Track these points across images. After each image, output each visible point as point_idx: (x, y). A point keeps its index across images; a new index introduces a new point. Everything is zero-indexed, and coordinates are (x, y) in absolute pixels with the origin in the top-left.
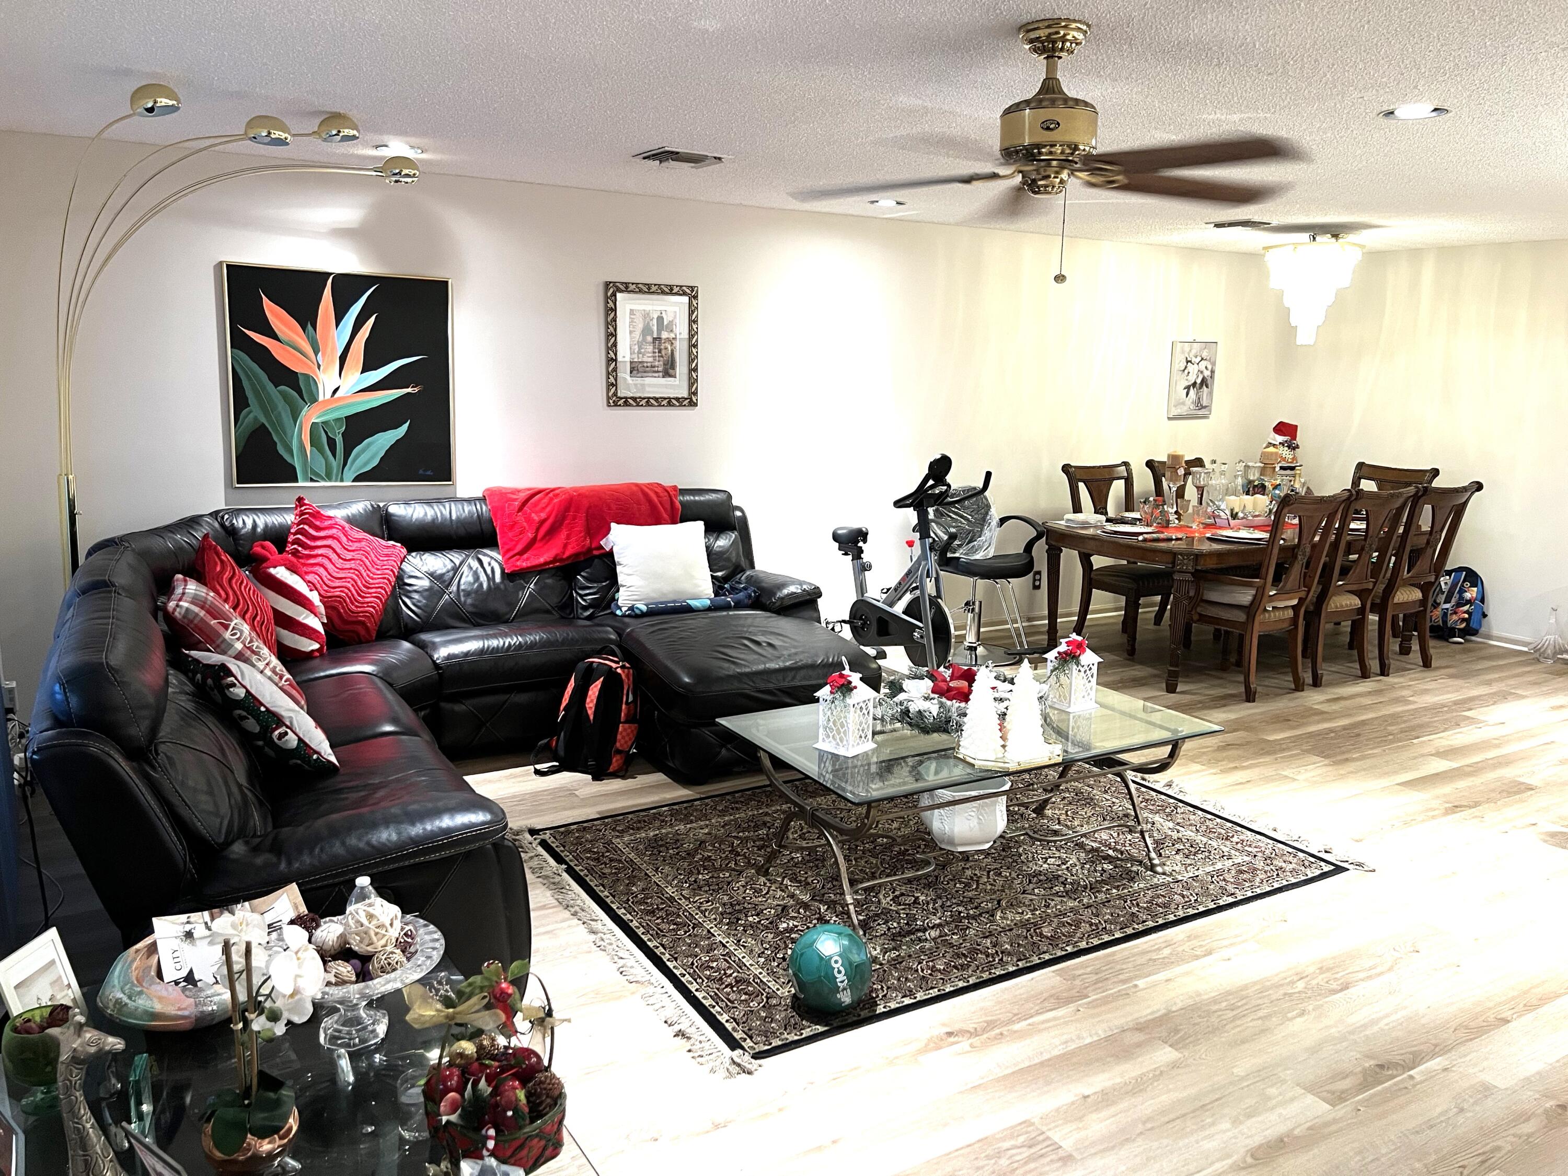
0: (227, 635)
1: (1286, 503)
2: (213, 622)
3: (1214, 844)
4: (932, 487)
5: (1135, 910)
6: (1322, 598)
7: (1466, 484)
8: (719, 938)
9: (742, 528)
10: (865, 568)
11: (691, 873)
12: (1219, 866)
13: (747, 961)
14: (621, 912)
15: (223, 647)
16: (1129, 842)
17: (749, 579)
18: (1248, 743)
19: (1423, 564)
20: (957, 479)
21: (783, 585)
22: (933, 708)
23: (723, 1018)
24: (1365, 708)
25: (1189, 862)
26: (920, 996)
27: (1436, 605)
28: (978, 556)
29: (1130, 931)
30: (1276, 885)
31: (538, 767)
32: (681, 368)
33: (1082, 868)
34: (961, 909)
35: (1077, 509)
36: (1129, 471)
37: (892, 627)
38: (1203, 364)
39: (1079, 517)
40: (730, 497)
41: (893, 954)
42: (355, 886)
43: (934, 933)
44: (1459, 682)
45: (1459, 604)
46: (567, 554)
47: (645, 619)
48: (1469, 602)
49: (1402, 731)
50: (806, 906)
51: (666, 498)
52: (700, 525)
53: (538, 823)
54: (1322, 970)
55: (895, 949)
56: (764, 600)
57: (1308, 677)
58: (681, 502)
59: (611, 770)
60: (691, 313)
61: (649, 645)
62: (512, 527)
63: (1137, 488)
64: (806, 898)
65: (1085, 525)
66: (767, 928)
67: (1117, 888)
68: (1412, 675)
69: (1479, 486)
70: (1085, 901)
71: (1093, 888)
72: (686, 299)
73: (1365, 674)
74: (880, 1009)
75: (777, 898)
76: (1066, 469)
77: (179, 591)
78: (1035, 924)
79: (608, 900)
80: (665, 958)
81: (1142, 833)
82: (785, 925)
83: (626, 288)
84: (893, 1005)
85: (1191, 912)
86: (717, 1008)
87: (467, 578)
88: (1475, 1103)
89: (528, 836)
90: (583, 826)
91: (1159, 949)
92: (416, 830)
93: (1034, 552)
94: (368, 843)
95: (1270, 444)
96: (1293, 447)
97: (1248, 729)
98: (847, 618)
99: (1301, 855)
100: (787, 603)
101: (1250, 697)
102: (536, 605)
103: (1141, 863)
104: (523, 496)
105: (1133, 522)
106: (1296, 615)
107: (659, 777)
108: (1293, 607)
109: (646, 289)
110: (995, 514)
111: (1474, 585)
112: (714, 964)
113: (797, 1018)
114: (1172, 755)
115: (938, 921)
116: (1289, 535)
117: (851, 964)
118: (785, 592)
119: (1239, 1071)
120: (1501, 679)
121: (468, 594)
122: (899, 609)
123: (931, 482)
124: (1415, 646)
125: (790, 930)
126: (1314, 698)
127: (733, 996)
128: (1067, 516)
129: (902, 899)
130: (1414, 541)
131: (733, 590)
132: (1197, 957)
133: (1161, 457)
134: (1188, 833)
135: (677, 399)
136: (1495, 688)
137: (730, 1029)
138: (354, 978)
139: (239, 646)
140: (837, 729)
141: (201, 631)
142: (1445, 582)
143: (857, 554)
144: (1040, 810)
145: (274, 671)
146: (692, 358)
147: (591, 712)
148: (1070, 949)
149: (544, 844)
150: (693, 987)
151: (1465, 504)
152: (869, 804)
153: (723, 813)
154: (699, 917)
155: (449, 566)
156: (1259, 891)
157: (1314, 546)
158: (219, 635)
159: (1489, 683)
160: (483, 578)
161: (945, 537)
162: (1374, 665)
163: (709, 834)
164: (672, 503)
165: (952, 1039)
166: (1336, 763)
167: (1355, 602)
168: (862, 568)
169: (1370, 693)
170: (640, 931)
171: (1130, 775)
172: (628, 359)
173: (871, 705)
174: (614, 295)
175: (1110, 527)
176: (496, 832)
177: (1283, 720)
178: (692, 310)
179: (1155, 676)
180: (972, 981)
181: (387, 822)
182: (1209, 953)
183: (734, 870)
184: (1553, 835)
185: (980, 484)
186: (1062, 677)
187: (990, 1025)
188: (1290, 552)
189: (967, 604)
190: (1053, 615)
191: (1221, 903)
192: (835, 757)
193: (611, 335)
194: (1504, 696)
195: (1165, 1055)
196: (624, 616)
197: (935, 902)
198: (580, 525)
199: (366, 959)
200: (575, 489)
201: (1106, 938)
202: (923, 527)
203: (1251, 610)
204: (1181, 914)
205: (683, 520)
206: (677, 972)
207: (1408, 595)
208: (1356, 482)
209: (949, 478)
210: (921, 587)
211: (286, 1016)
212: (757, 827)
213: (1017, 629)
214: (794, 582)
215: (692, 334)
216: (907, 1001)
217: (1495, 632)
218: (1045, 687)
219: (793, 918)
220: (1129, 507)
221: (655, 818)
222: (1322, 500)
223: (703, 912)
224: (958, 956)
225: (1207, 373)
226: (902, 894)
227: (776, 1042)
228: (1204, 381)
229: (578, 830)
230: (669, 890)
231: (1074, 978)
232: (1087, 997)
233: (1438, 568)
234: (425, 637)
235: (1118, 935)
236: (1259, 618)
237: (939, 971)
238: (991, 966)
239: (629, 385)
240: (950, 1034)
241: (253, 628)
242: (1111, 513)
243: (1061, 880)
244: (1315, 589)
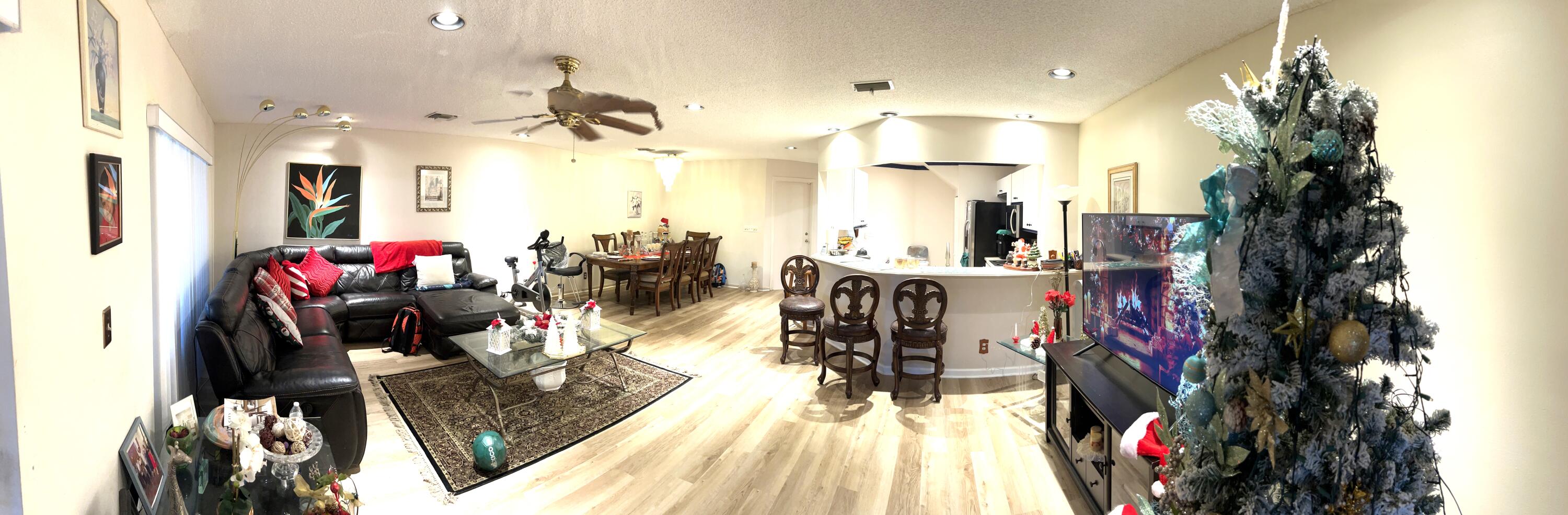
0: (273, 290)
1: (665, 246)
2: (268, 285)
3: (647, 376)
4: (542, 242)
5: (617, 410)
6: (679, 277)
7: (718, 237)
8: (447, 432)
9: (467, 257)
10: (517, 272)
11: (438, 400)
12: (649, 385)
13: (457, 443)
14: (408, 417)
15: (269, 295)
16: (615, 380)
17: (470, 276)
18: (658, 332)
19: (708, 263)
20: (553, 239)
21: (483, 279)
22: (534, 332)
23: (445, 472)
24: (695, 314)
25: (637, 385)
26: (527, 461)
27: (713, 276)
28: (563, 267)
29: (614, 420)
30: (669, 390)
31: (384, 349)
32: (445, 198)
33: (597, 393)
34: (547, 416)
35: (598, 250)
36: (615, 236)
37: (528, 294)
38: (638, 199)
39: (598, 253)
40: (462, 245)
41: (517, 440)
42: (293, 405)
43: (535, 429)
44: (721, 301)
45: (719, 275)
46: (399, 267)
47: (427, 292)
48: (721, 274)
49: (707, 321)
50: (483, 417)
51: (437, 245)
52: (450, 256)
53: (381, 373)
54: (686, 423)
55: (518, 437)
56: (475, 285)
57: (676, 305)
58: (443, 248)
59: (411, 352)
60: (449, 176)
61: (426, 303)
62: (379, 256)
63: (618, 242)
64: (484, 413)
65: (600, 256)
66: (467, 427)
67: (610, 401)
68: (708, 300)
69: (721, 238)
70: (598, 408)
71: (601, 402)
72: (447, 172)
73: (694, 302)
74: (510, 468)
75: (472, 412)
76: (593, 236)
77: (259, 273)
78: (577, 421)
79: (404, 411)
80: (424, 440)
81: (619, 376)
82: (474, 426)
83: (424, 168)
84: (516, 466)
85: (639, 407)
86: (443, 467)
87: (362, 274)
88: (743, 462)
89: (376, 379)
90: (398, 376)
91: (626, 427)
92: (322, 382)
93: (583, 266)
94: (304, 385)
95: (660, 226)
96: (667, 227)
97: (657, 327)
98: (510, 291)
99: (677, 375)
100: (484, 286)
101: (658, 314)
102: (387, 286)
103: (619, 388)
104: (384, 245)
105: (616, 255)
106: (671, 285)
107: (430, 356)
108: (670, 282)
109: (432, 168)
110: (568, 252)
111: (722, 269)
112: (443, 445)
113: (475, 473)
114: (629, 345)
115: (537, 423)
116: (667, 257)
117: (497, 450)
118: (483, 282)
119: (657, 479)
120: (732, 299)
121: (362, 280)
122: (531, 288)
123: (541, 240)
124: (708, 291)
125: (476, 429)
126: (679, 313)
127: (450, 461)
128: (594, 253)
129: (523, 413)
130: (705, 256)
131: (463, 281)
132: (641, 428)
133: (625, 231)
134: (637, 372)
135: (443, 209)
136: (731, 302)
137: (447, 477)
138: (284, 451)
139: (276, 295)
140: (495, 344)
141: (264, 288)
142: (714, 268)
143: (514, 267)
144: (582, 368)
145: (287, 305)
146: (449, 193)
147: (404, 329)
148: (590, 432)
149: (382, 383)
150: (434, 456)
151: (718, 243)
152: (507, 378)
153: (454, 372)
154: (439, 421)
155: (356, 269)
156: (663, 393)
157: (675, 260)
158: (270, 290)
159: (729, 300)
160: (368, 274)
161: (549, 260)
162: (696, 298)
163: (447, 382)
164: (439, 247)
165: (538, 482)
166: (686, 336)
167: (689, 278)
168: (516, 272)
169: (696, 309)
170: (415, 427)
171: (614, 354)
172: (424, 195)
173: (509, 332)
174: (420, 170)
175: (609, 257)
176: (354, 387)
177: (669, 322)
178: (449, 175)
179: (626, 309)
180: (549, 451)
181: (312, 376)
182: (645, 425)
183: (456, 399)
184: (753, 350)
185: (560, 241)
186: (587, 317)
187: (555, 473)
188: (668, 262)
189: (559, 285)
190: (590, 288)
191: (650, 401)
192: (495, 355)
193: (418, 185)
194: (733, 304)
195: (628, 479)
196: (419, 291)
197: (536, 413)
198: (404, 255)
199: (291, 443)
200: (403, 242)
201: (605, 425)
202: (540, 257)
203: (657, 283)
204: (634, 409)
205: (444, 254)
206: (428, 448)
207: (704, 274)
208: (687, 238)
209: (548, 239)
210: (539, 280)
211: (244, 478)
212: (467, 379)
213: (576, 294)
214: (486, 278)
215: (449, 184)
216: (522, 464)
217: (729, 284)
218: (580, 321)
219: (478, 423)
220: (616, 249)
221: (427, 374)
222: (677, 244)
223: (441, 419)
224: (544, 439)
225: (639, 202)
226: (524, 411)
227: (466, 486)
228: (638, 205)
229: (396, 378)
230: (429, 408)
231: (591, 446)
232: (596, 455)
233: (712, 264)
234: (345, 295)
235: (610, 423)
236: (659, 286)
237: (536, 447)
238: (557, 443)
239: (425, 204)
240: (537, 480)
241: (282, 289)
242: (610, 252)
243: (589, 399)
244: (677, 274)
